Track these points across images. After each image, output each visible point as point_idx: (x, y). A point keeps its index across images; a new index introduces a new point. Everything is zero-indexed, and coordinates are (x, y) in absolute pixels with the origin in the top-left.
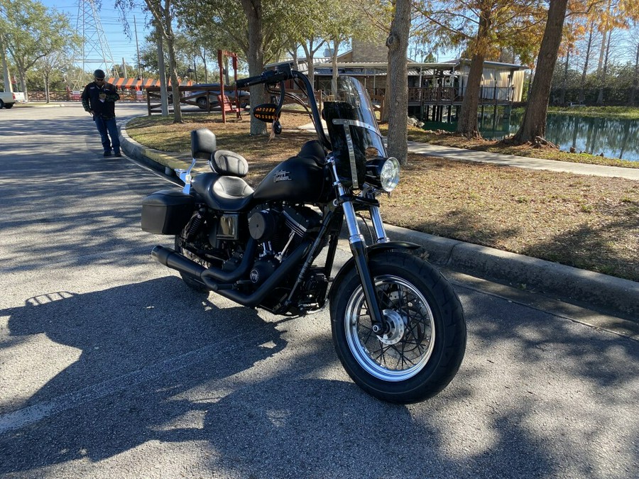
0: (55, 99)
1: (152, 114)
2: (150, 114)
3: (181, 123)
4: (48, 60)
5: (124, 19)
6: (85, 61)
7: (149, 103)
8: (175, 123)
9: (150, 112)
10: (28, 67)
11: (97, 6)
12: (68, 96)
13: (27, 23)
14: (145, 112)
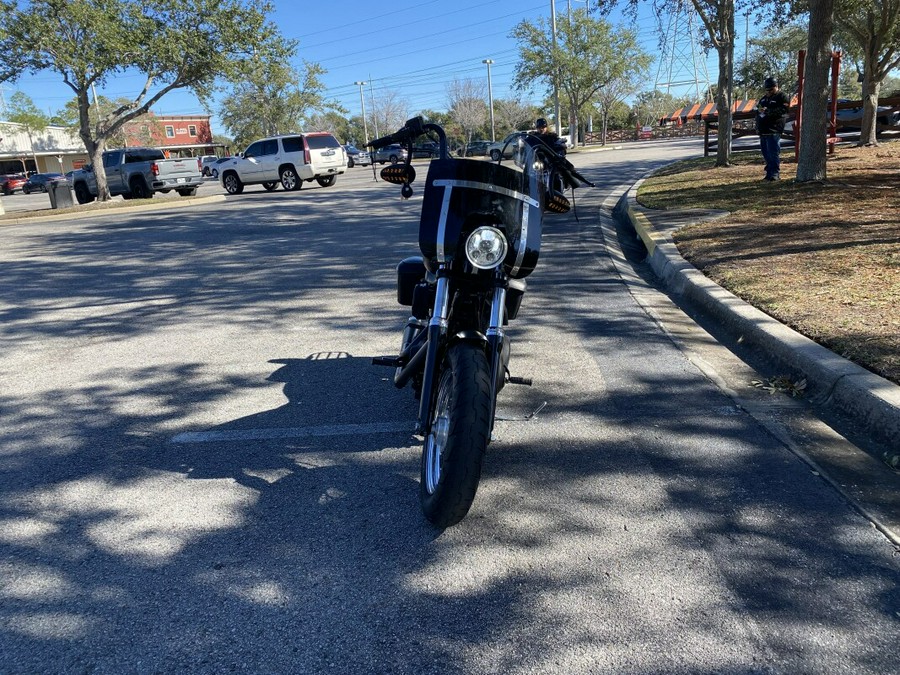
0: (621, 139)
1: (710, 154)
2: (706, 154)
3: (726, 166)
4: (609, 91)
5: (660, 30)
6: (670, 85)
7: (707, 138)
8: (716, 166)
9: (707, 151)
10: (582, 103)
11: (632, 18)
12: (636, 134)
13: (585, 48)
14: (701, 152)
